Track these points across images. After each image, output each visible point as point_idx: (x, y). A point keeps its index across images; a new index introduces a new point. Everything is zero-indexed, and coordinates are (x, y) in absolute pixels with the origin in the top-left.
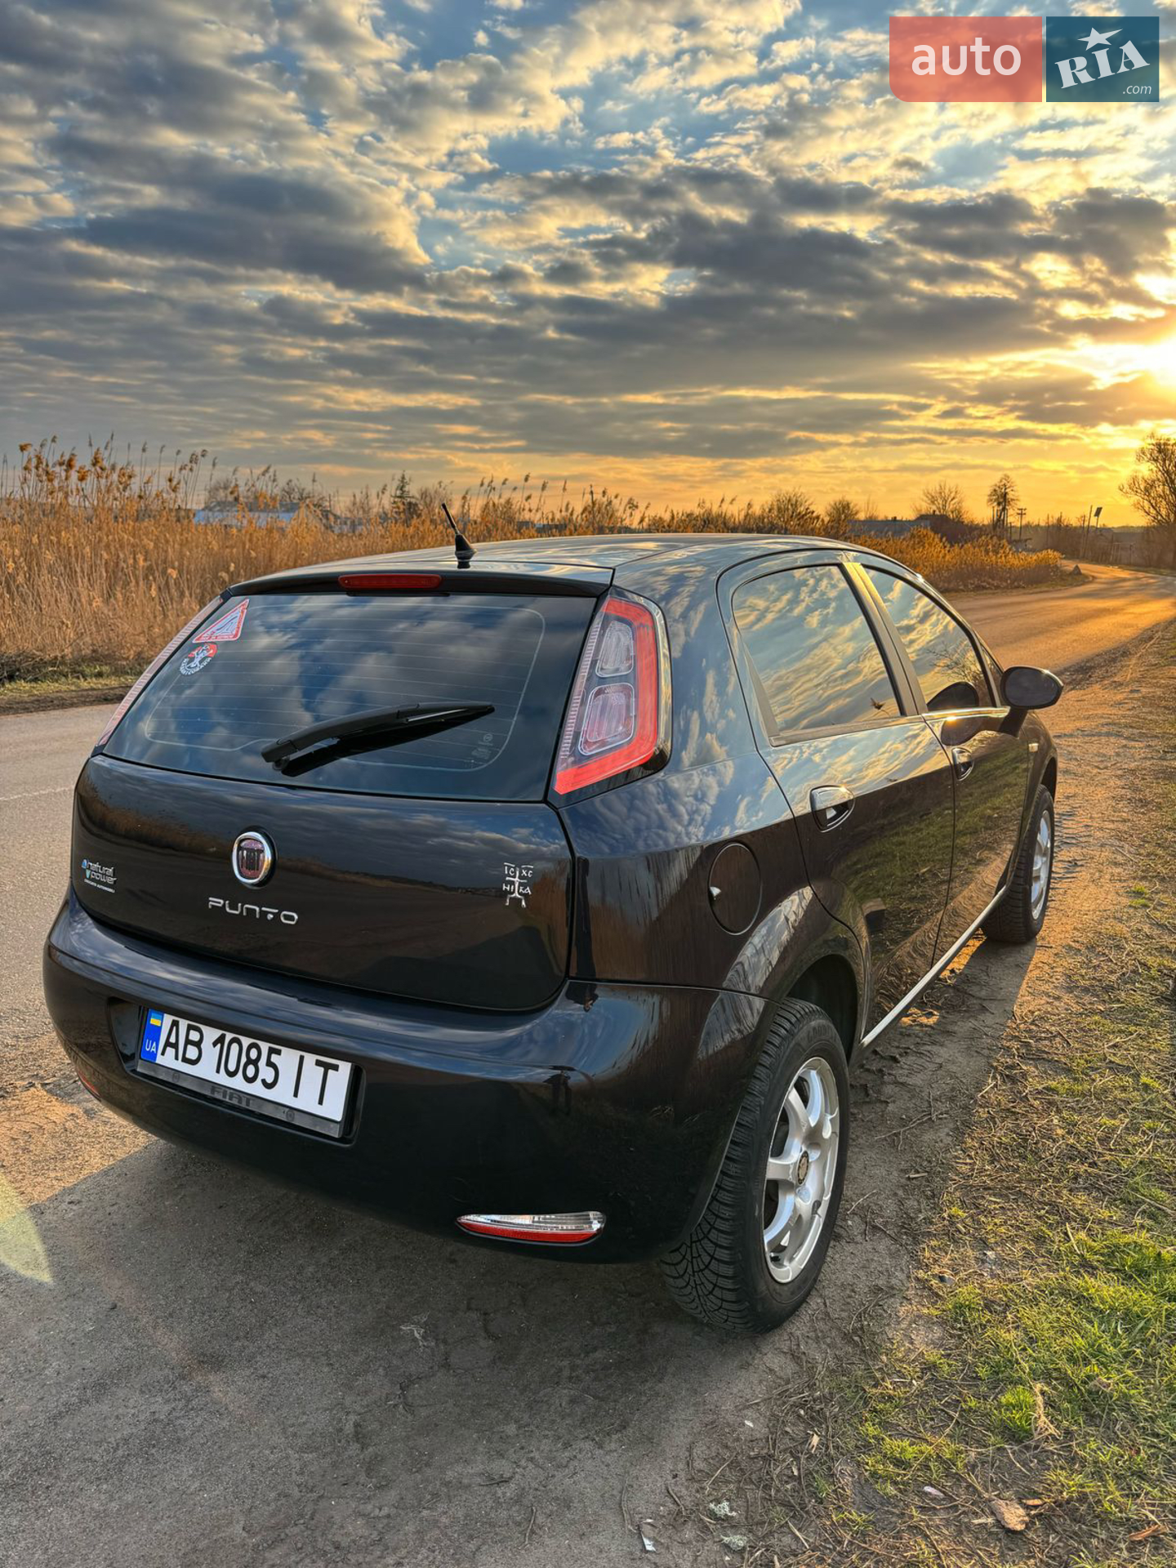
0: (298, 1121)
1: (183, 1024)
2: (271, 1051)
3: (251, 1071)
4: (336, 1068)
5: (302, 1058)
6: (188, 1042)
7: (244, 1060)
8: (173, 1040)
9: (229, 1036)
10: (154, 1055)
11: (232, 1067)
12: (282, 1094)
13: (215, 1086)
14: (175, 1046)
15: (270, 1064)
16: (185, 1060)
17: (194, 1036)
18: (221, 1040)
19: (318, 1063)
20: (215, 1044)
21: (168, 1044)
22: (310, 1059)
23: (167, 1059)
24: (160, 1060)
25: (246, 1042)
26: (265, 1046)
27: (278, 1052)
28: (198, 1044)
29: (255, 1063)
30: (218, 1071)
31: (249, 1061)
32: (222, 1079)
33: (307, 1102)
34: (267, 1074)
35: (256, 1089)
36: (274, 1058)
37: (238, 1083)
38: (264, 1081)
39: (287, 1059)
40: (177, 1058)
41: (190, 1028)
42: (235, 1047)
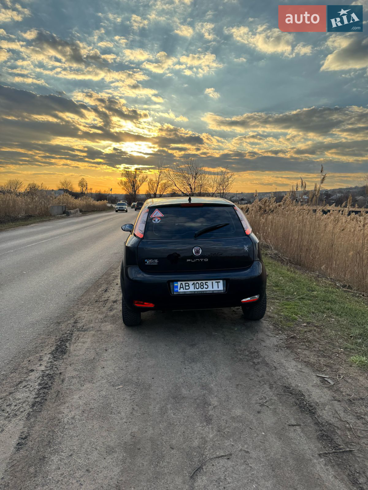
0: (215, 292)
1: (184, 283)
2: (206, 283)
3: (202, 287)
4: (220, 282)
5: (212, 282)
6: (186, 286)
7: (200, 286)
8: (182, 286)
9: (195, 282)
10: (178, 290)
11: (198, 287)
12: (210, 289)
13: (195, 292)
14: (183, 287)
15: (206, 285)
16: (186, 289)
17: (187, 285)
18: (194, 284)
19: (216, 282)
20: (192, 285)
21: (180, 288)
22: (214, 281)
23: (182, 290)
24: (179, 291)
25: (199, 282)
26: (204, 282)
27: (207, 282)
28: (188, 286)
29: (203, 285)
30: (194, 289)
31: (201, 285)
32: (196, 290)
33: (215, 288)
34: (206, 287)
35: (204, 289)
36: (206, 284)
37: (200, 290)
38: (205, 288)
39: (209, 283)
40: (184, 289)
41: (185, 283)
42: (197, 284)
